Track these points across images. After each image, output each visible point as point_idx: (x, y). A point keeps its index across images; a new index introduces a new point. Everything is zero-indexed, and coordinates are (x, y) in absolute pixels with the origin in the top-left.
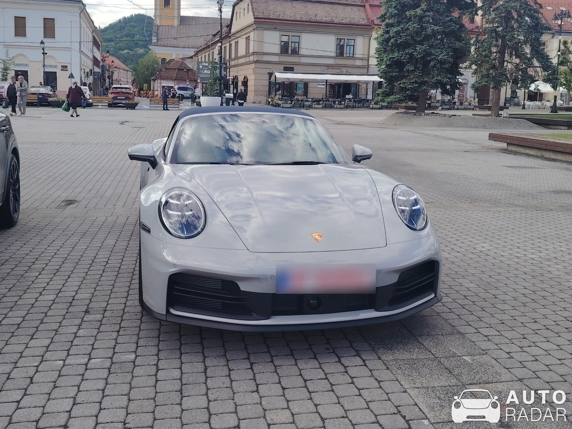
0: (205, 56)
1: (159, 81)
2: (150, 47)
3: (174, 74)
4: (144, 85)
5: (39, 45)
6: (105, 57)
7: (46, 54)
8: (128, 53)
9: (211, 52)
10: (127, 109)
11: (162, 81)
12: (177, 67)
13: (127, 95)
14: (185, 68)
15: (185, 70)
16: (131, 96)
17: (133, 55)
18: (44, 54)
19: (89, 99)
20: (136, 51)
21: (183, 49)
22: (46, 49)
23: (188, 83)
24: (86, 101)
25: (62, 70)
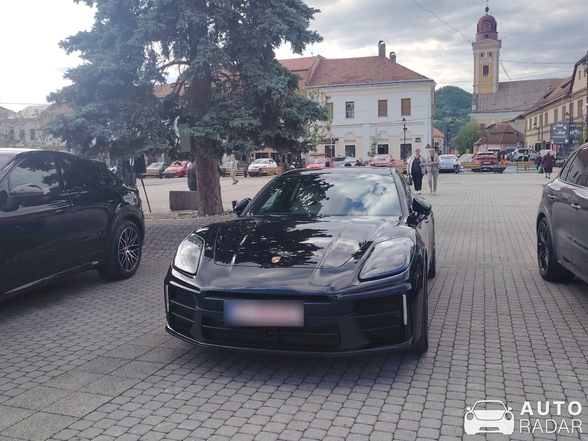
0: (536, 118)
1: (485, 145)
2: (470, 115)
3: (501, 138)
4: (467, 150)
5: (402, 122)
6: (450, 127)
7: (407, 129)
8: (437, 122)
9: (544, 114)
10: (495, 173)
11: (489, 146)
12: (503, 131)
13: (491, 160)
14: (515, 132)
15: (516, 133)
16: (495, 161)
17: (442, 124)
18: (405, 129)
19: (460, 166)
20: (444, 120)
21: (502, 114)
22: (407, 125)
23: (519, 146)
24: (458, 167)
25: (416, 142)
